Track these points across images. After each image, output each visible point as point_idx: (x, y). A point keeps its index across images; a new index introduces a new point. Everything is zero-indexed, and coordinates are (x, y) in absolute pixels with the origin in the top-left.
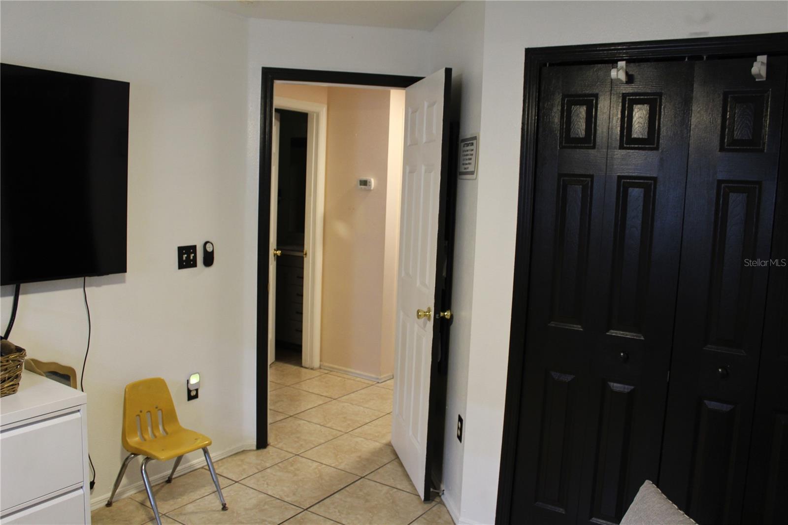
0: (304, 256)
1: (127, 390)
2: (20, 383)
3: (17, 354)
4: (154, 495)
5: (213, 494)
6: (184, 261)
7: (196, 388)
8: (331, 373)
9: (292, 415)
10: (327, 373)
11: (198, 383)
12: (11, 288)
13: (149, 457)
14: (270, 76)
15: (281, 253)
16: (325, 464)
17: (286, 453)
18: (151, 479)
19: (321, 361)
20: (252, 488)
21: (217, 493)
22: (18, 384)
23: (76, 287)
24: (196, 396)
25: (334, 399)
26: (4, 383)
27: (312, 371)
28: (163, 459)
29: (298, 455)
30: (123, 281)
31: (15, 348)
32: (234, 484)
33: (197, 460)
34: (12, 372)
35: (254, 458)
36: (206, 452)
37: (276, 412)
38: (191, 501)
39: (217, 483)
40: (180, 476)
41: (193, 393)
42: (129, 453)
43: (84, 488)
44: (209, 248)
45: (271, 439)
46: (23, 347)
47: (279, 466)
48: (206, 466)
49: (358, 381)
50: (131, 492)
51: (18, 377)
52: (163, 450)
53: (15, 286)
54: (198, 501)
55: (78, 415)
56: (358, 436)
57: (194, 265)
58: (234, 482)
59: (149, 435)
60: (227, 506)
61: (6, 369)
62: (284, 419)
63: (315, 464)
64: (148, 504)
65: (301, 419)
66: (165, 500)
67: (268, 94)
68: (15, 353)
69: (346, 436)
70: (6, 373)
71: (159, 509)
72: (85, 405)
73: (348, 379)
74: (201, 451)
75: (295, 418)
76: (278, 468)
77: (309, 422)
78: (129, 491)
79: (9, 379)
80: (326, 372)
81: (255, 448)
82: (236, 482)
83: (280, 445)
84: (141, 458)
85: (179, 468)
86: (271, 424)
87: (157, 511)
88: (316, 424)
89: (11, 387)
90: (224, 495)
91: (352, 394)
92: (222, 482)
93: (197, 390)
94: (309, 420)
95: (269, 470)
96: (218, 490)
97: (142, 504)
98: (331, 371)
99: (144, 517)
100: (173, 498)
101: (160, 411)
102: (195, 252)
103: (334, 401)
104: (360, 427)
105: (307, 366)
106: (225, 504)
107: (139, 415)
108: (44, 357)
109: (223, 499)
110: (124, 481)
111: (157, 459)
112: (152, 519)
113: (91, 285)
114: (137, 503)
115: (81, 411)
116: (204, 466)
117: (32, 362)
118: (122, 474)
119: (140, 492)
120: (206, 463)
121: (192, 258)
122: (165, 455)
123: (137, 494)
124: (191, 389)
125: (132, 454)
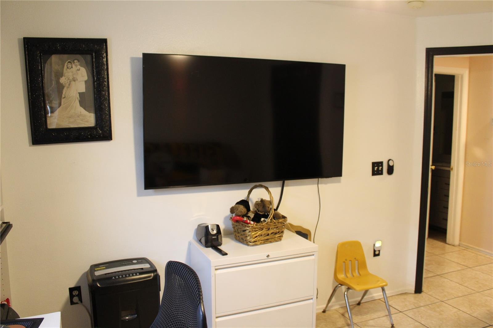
0: (451, 170)
1: (339, 246)
2: (283, 235)
3: (283, 219)
4: (351, 310)
5: (386, 317)
6: (376, 171)
7: (379, 250)
8: (467, 250)
9: (439, 274)
10: (464, 250)
11: (380, 247)
12: (280, 183)
13: (349, 287)
14: (431, 53)
15: (435, 168)
16: (462, 311)
17: (435, 299)
18: (350, 301)
19: (460, 241)
20: (411, 318)
21: (389, 316)
22: (283, 236)
23: (313, 184)
24: (378, 255)
25: (469, 268)
26: (275, 235)
27: (453, 247)
28: (358, 290)
29: (443, 301)
30: (339, 182)
31: (281, 216)
32: (399, 313)
33: (377, 294)
34: (280, 229)
35: (413, 298)
36: (383, 290)
37: (428, 271)
38: (372, 318)
39: (389, 310)
40: (365, 302)
41: (377, 253)
42: (338, 284)
43: (313, 299)
44: (391, 164)
45: (424, 288)
46: (286, 216)
47: (429, 307)
48: (382, 298)
49: (487, 257)
50: (337, 307)
51: (282, 232)
52: (358, 285)
53: (282, 182)
54: (376, 319)
55: (313, 257)
56: (487, 296)
57: (382, 174)
58: (399, 312)
59: (349, 275)
60: (394, 326)
61: (277, 227)
62: (434, 276)
63: (456, 310)
64: (347, 315)
65: (445, 278)
66: (356, 315)
67: (430, 66)
68: (282, 219)
69: (478, 294)
70: (277, 230)
71: (353, 320)
72: (317, 252)
73: (480, 255)
74: (380, 289)
75: (441, 276)
76: (428, 308)
77: (451, 281)
78: (335, 306)
79: (278, 232)
80: (463, 248)
81: (413, 292)
82: (401, 312)
83: (430, 293)
84: (344, 288)
85: (365, 297)
86: (425, 278)
87: (352, 321)
88: (456, 283)
89: (279, 237)
90: (393, 319)
91: (483, 266)
92: (392, 310)
93: (379, 251)
94: (451, 279)
95: (422, 308)
96: (389, 315)
97: (343, 315)
98: (467, 248)
99: (344, 322)
100: (361, 315)
101: (357, 261)
102: (382, 166)
103: (470, 269)
104: (488, 290)
105: (450, 243)
106: (393, 324)
107: (344, 262)
108: (295, 223)
109: (392, 321)
110: (333, 299)
111: (354, 289)
112: (348, 325)
113: (321, 183)
114: (340, 314)
115: (315, 255)
116: (381, 299)
117: (289, 225)
118: (333, 295)
119: (342, 307)
120: (383, 297)
121: (380, 169)
122: (359, 288)
123: (340, 309)
124: (376, 249)
125: (340, 284)
